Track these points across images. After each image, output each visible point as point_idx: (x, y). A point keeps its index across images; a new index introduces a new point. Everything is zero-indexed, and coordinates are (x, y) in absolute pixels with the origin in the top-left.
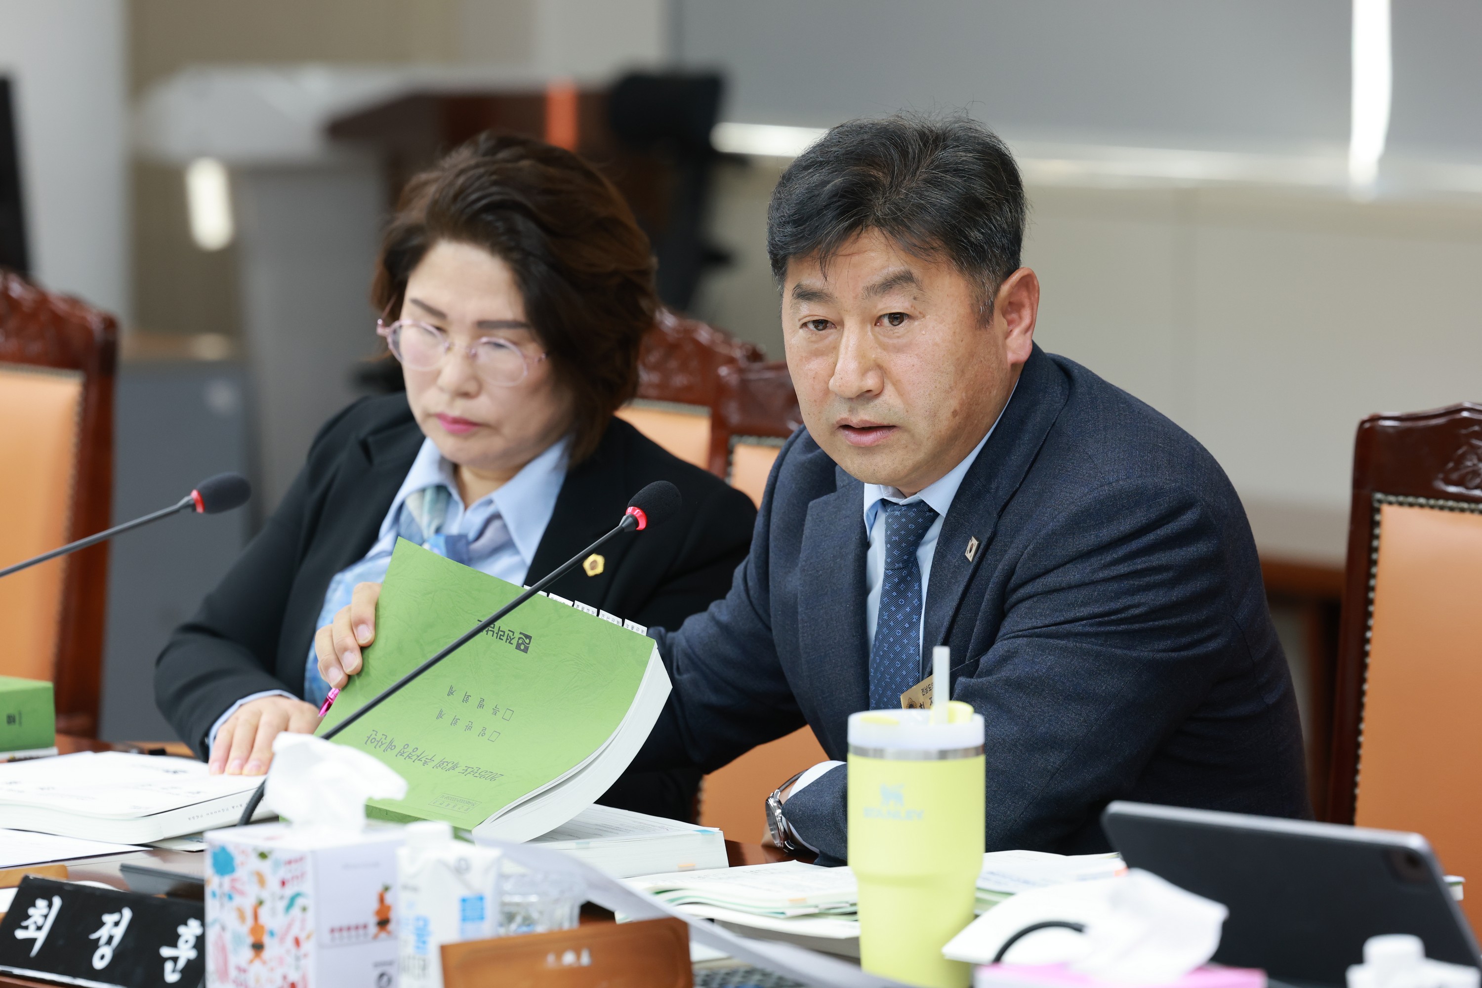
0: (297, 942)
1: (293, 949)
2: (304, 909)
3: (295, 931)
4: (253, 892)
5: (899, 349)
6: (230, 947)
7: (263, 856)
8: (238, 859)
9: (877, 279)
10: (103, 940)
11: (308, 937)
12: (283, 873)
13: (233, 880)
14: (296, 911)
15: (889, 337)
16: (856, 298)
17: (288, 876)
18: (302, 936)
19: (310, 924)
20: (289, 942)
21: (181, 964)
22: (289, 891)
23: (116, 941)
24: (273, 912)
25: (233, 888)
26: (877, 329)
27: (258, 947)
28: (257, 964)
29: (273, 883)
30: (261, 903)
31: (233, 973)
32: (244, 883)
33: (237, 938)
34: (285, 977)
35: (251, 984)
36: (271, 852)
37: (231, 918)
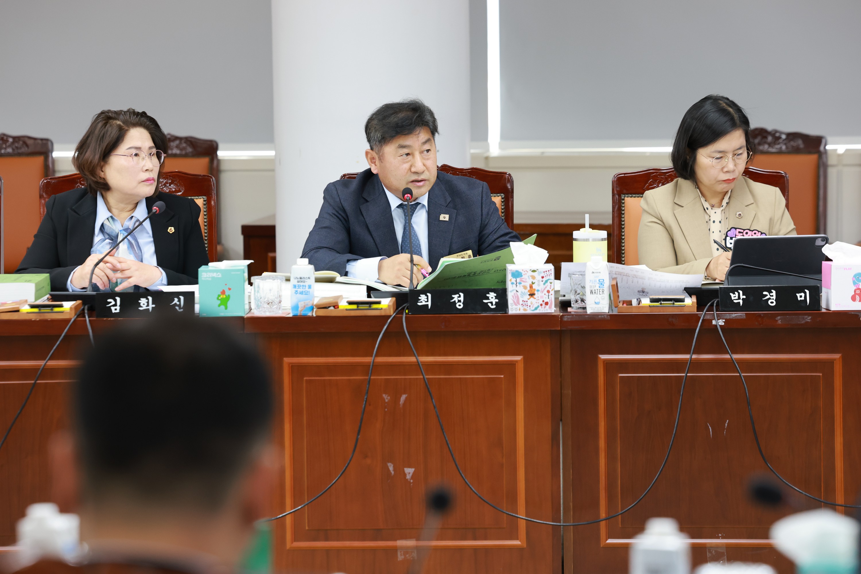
0: (548, 292)
1: (547, 294)
2: (551, 283)
3: (548, 288)
4: (530, 281)
5: (428, 159)
6: (519, 296)
7: (534, 271)
8: (523, 273)
10: (457, 301)
11: (552, 290)
12: (543, 275)
13: (521, 279)
14: (548, 284)
16: (417, 146)
18: (550, 290)
19: (553, 287)
20: (545, 292)
21: (494, 303)
22: (545, 279)
23: (462, 301)
24: (539, 285)
25: (521, 281)
26: (422, 154)
27: (532, 295)
28: (532, 299)
29: (539, 278)
30: (533, 283)
31: (521, 302)
32: (526, 279)
33: (523, 294)
34: (543, 301)
35: (529, 305)
36: (537, 270)
37: (520, 289)
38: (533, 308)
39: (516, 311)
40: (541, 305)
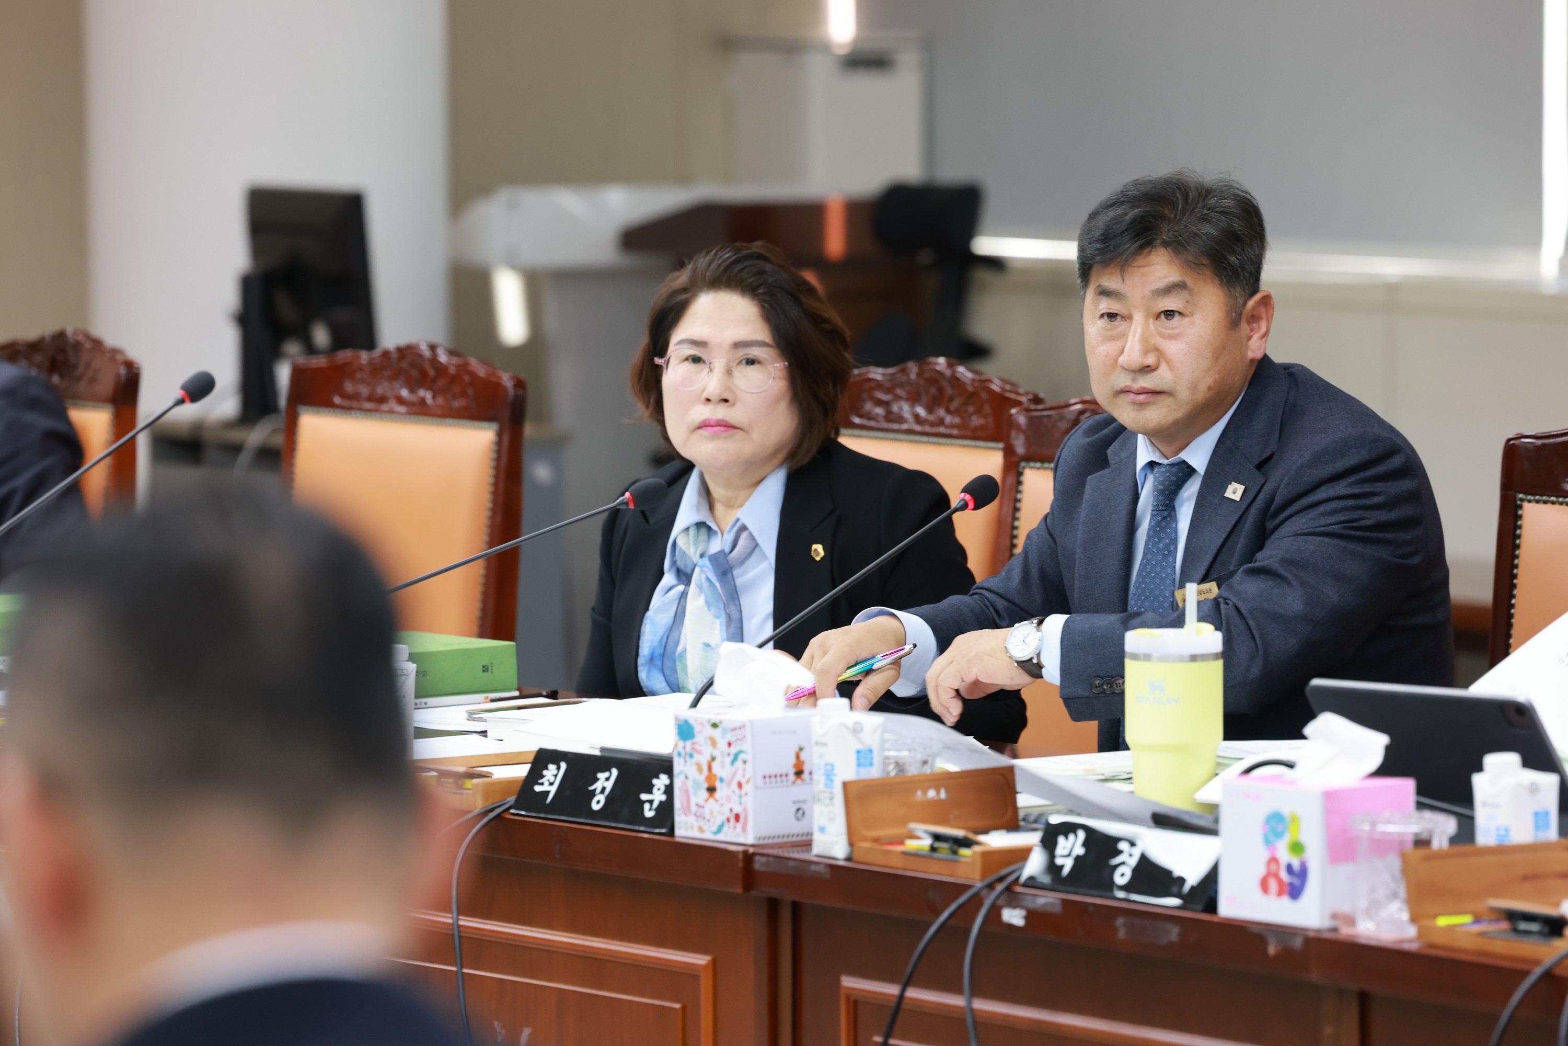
0: (740, 785)
1: (737, 790)
2: (745, 762)
3: (738, 777)
4: (707, 751)
5: (1172, 337)
6: (691, 790)
7: (715, 725)
8: (697, 729)
9: (1160, 285)
10: (598, 791)
11: (748, 782)
12: (729, 737)
13: (693, 743)
14: (739, 763)
15: (1166, 328)
16: (1143, 298)
17: (733, 739)
18: (743, 781)
19: (749, 773)
20: (734, 786)
21: (655, 805)
22: (733, 750)
23: (607, 792)
24: (723, 765)
25: (693, 749)
26: (1157, 322)
27: (711, 790)
28: (711, 801)
29: (722, 745)
30: (713, 759)
31: (694, 808)
32: (701, 746)
33: (697, 785)
34: (731, 810)
35: (707, 816)
36: (721, 722)
37: (692, 771)
38: (714, 829)
39: (686, 830)
40: (728, 820)
